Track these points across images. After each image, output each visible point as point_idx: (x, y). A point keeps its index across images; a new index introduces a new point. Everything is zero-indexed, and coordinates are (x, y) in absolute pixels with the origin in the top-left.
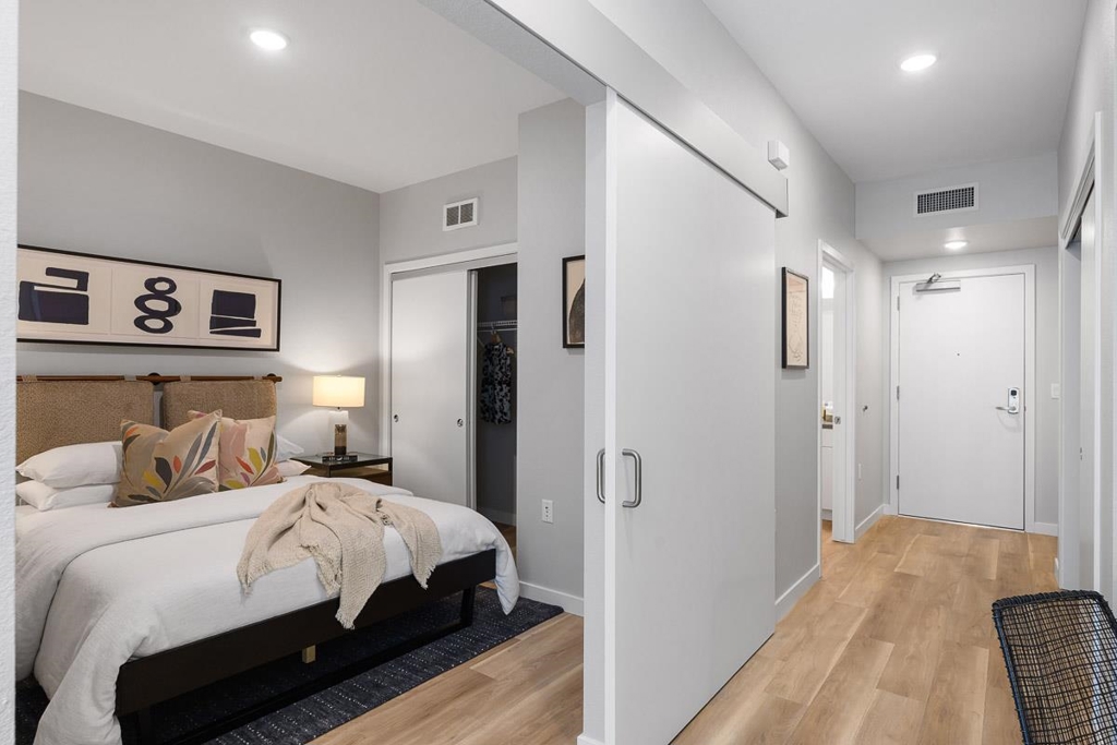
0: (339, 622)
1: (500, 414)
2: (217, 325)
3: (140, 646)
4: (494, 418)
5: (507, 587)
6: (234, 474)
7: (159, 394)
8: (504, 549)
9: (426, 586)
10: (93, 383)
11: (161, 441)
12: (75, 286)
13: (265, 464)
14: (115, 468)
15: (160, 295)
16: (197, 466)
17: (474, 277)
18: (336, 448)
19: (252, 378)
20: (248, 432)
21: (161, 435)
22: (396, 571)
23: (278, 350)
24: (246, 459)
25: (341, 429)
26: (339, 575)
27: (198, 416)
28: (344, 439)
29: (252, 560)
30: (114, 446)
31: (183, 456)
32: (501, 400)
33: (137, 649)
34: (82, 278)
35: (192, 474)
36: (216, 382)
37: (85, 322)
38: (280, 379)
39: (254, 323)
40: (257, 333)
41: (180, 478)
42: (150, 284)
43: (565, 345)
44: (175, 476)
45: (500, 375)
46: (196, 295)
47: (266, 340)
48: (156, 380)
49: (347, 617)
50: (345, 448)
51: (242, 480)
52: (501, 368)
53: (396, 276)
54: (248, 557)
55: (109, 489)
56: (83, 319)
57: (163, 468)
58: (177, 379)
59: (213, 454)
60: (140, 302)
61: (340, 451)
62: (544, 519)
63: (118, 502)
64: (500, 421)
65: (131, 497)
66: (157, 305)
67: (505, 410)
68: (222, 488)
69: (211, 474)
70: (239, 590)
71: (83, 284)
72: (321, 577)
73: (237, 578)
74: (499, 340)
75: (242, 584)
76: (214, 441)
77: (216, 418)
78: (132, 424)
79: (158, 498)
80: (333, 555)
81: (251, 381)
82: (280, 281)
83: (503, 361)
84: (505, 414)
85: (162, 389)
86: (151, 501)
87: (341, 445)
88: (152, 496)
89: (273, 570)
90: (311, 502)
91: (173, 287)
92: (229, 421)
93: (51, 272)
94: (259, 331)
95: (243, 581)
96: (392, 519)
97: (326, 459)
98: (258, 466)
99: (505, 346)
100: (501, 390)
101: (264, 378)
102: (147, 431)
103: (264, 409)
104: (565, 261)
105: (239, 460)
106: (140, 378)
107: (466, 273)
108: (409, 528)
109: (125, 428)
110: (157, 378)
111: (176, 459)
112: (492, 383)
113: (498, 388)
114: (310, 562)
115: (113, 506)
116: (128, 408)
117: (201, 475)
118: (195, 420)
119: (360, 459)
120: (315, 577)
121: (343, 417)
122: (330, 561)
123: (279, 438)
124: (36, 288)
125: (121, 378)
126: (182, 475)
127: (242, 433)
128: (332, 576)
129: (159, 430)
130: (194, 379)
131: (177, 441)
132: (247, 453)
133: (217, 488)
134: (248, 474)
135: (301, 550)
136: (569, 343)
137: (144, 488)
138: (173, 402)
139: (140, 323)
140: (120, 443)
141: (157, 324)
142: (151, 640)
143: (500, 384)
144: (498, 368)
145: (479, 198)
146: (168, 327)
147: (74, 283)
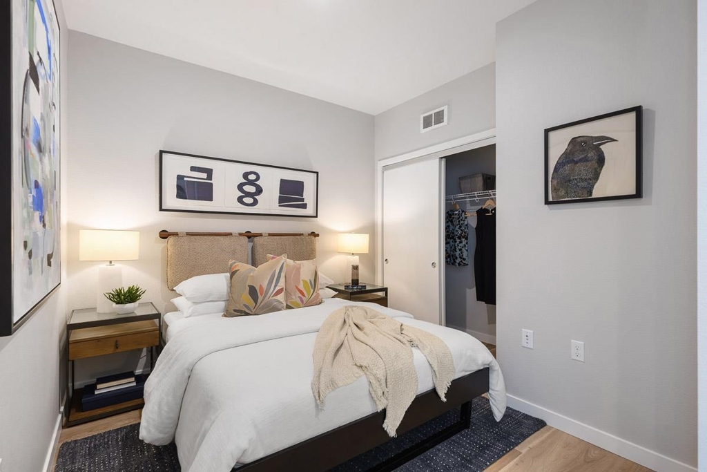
0: (386, 431)
1: (459, 260)
2: (283, 201)
3: (242, 456)
4: (455, 262)
5: (499, 399)
6: (294, 297)
7: (251, 244)
8: (496, 369)
9: (445, 400)
10: (215, 237)
11: (251, 274)
12: (206, 178)
13: (312, 291)
14: (226, 291)
15: (251, 183)
16: (273, 291)
17: (443, 162)
18: (352, 280)
19: (302, 234)
20: (302, 270)
21: (251, 270)
22: (424, 387)
23: (316, 217)
24: (301, 287)
25: (355, 268)
26: (386, 392)
27: (273, 258)
28: (357, 275)
29: (322, 379)
30: (225, 276)
31: (265, 285)
32: (460, 250)
33: (240, 458)
34: (209, 172)
35: (270, 297)
36: (282, 237)
37: (211, 199)
38: (318, 235)
39: (303, 200)
40: (304, 206)
41: (263, 300)
42: (246, 175)
43: (547, 202)
44: (260, 298)
45: (460, 232)
46: (271, 182)
47: (310, 211)
48: (250, 236)
49: (391, 426)
50: (358, 280)
51: (299, 302)
52: (460, 227)
53: (385, 168)
54: (318, 376)
55: (223, 304)
56: (210, 198)
57: (253, 292)
58: (261, 235)
59: (282, 284)
60: (240, 187)
61: (355, 282)
62: (525, 345)
63: (227, 314)
64: (459, 264)
65: (235, 310)
66: (250, 189)
67: (464, 257)
68: (288, 307)
69: (281, 297)
70: (313, 405)
71: (210, 177)
72: (373, 393)
73: (312, 395)
74: (458, 207)
75: (316, 400)
76: (283, 274)
77: (284, 259)
78: (235, 263)
79: (250, 312)
80: (380, 374)
81: (302, 236)
82: (317, 173)
83: (461, 222)
84: (464, 259)
85: (253, 241)
86: (247, 314)
87: (355, 278)
88: (247, 311)
89: (338, 387)
90: (350, 322)
91: (258, 178)
92: (290, 262)
93: (193, 169)
94: (306, 204)
95: (317, 397)
96: (417, 342)
97: (347, 287)
98: (308, 292)
99: (463, 211)
100: (461, 242)
101: (309, 235)
102: (244, 267)
103: (309, 254)
104: (547, 131)
105: (297, 288)
106: (241, 234)
107: (438, 160)
108: (431, 351)
109: (231, 265)
110: (249, 234)
111: (261, 287)
112: (453, 238)
113: (458, 241)
114: (364, 380)
115: (225, 316)
116: (234, 252)
117: (276, 298)
118: (270, 261)
119: (368, 288)
120: (368, 393)
121: (355, 260)
122: (379, 380)
123: (319, 274)
124: (185, 179)
125: (230, 234)
126: (264, 298)
127: (298, 270)
128: (380, 393)
129: (250, 266)
130: (270, 235)
131: (261, 275)
132: (302, 282)
133: (285, 307)
134: (303, 297)
135: (356, 370)
136: (551, 199)
137: (242, 305)
138: (259, 250)
139: (240, 200)
140: (228, 275)
141: (248, 200)
142: (250, 451)
143: (459, 238)
144: (458, 226)
145: (449, 105)
146: (255, 202)
147: (204, 175)
